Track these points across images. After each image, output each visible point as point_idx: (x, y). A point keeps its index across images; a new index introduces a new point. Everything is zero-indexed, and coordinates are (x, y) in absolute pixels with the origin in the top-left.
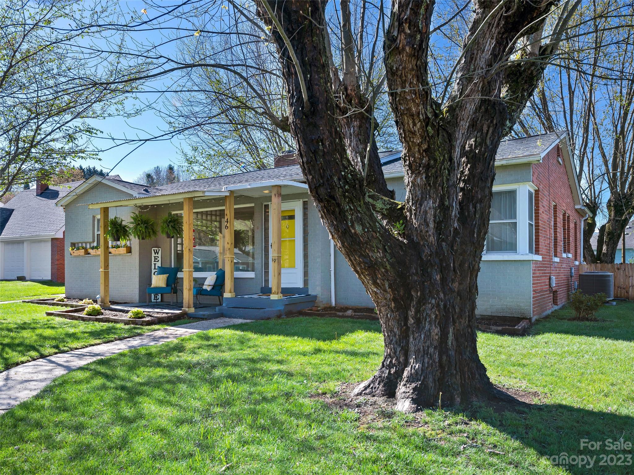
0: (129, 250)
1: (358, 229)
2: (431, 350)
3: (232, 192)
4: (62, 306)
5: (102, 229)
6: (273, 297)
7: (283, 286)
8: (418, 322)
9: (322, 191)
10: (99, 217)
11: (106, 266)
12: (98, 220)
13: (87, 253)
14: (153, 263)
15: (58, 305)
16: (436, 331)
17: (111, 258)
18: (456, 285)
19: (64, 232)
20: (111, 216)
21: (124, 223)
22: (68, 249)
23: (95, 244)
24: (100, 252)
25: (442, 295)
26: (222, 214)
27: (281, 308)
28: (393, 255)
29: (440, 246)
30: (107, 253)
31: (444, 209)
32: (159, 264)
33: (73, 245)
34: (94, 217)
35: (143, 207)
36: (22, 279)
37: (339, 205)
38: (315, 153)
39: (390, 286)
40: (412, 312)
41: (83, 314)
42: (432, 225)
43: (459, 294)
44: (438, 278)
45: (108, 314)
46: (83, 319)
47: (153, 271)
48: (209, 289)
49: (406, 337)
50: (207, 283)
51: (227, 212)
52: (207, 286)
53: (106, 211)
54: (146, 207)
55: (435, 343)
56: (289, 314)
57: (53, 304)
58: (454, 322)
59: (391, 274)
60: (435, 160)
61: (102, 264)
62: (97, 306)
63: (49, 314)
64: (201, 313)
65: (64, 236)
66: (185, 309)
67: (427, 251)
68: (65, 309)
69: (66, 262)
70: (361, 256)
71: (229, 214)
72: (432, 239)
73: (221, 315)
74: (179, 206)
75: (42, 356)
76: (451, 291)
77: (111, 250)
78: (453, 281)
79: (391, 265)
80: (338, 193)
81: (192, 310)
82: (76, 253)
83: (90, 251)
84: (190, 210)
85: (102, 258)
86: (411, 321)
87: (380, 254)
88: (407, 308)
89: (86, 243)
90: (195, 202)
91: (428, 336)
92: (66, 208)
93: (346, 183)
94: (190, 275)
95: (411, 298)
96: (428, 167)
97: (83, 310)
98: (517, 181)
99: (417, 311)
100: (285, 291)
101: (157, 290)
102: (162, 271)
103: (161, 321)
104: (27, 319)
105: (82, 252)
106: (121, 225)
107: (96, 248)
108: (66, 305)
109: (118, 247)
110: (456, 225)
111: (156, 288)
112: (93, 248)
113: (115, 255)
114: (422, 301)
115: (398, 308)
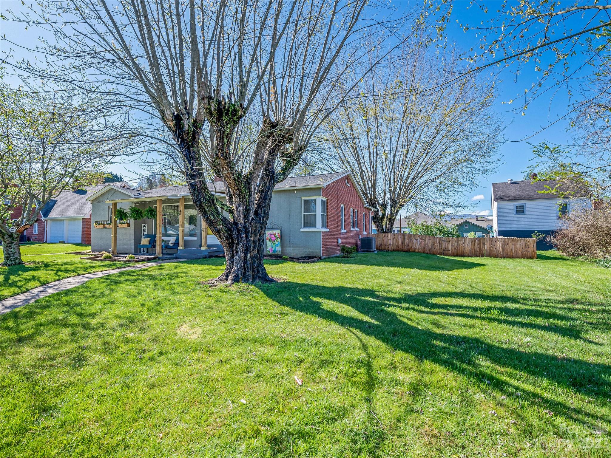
0: (129, 225)
1: (212, 217)
2: (241, 262)
3: (183, 197)
4: (89, 255)
5: (113, 214)
6: (203, 248)
7: (208, 244)
8: (237, 252)
9: (198, 203)
10: (111, 207)
11: (115, 233)
12: (111, 209)
13: (104, 227)
14: (142, 232)
15: (87, 254)
16: (242, 255)
17: (118, 230)
18: (252, 239)
19: (91, 215)
20: (118, 208)
21: (125, 211)
22: (93, 225)
23: (109, 222)
24: (112, 226)
25: (245, 242)
26: (178, 206)
27: (206, 254)
28: (226, 227)
29: (245, 224)
30: (116, 226)
31: (247, 210)
32: (146, 233)
33: (96, 222)
34: (109, 207)
35: (136, 203)
36: (63, 242)
37: (204, 209)
38: (195, 189)
39: (226, 239)
40: (234, 248)
41: (102, 258)
42: (242, 216)
43: (254, 242)
44: (244, 235)
45: (115, 258)
46: (101, 260)
47: (142, 236)
48: (171, 245)
49: (233, 258)
50: (170, 242)
51: (180, 206)
52: (170, 244)
53: (115, 204)
54: (138, 202)
55: (242, 260)
56: (211, 257)
57: (84, 254)
58: (250, 252)
59: (226, 234)
60: (242, 193)
61: (113, 233)
62: (110, 254)
63: (81, 258)
64: (165, 257)
65: (90, 217)
66: (157, 255)
67: (240, 226)
68: (91, 256)
69: (92, 232)
70: (214, 227)
71: (181, 207)
72: (242, 221)
73: (176, 258)
74: (155, 202)
75: (79, 275)
76: (250, 241)
77: (118, 225)
78: (251, 237)
79: (226, 231)
80: (203, 204)
81: (161, 256)
82: (98, 227)
83: (106, 225)
84: (160, 205)
85: (113, 229)
86: (235, 252)
87: (221, 227)
88: (233, 247)
89: (104, 221)
90: (164, 201)
91: (239, 257)
92: (93, 201)
93: (206, 201)
94: (160, 238)
95: (234, 243)
96: (239, 195)
97: (101, 256)
98: (315, 195)
99: (236, 248)
100: (209, 246)
101: (144, 246)
102: (147, 236)
103: (143, 260)
104: (69, 260)
105: (101, 226)
106: (123, 212)
107: (110, 224)
108: (92, 255)
109: (123, 223)
110: (253, 216)
111: (143, 245)
112: (108, 224)
113: (121, 228)
114: (238, 244)
115: (230, 247)
